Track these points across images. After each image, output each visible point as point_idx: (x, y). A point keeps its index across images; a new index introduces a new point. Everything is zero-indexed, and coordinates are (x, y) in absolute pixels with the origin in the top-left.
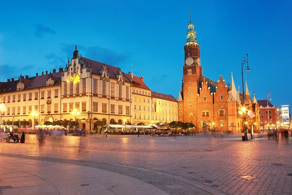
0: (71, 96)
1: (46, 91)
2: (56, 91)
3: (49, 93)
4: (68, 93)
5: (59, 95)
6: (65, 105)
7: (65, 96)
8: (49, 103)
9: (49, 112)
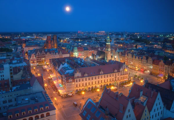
0: (123, 75)
1: (114, 74)
2: (118, 74)
3: (116, 74)
4: (122, 74)
5: (119, 75)
6: (121, 77)
7: (121, 75)
8: (116, 77)
9: (116, 80)
